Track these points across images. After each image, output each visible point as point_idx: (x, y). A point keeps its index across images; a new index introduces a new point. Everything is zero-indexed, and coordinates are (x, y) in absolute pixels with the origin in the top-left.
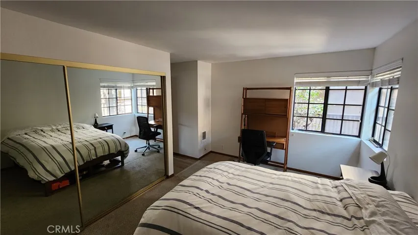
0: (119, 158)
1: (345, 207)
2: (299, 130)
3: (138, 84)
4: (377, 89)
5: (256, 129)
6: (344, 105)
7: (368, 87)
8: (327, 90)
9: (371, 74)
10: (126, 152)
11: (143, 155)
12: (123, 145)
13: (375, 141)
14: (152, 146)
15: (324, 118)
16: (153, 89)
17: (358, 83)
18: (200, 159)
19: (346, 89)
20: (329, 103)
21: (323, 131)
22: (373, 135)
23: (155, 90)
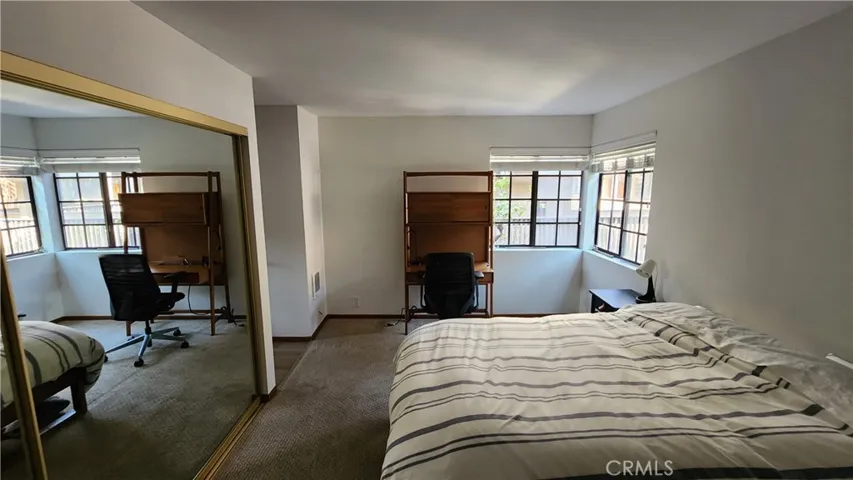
0: (66, 394)
1: (673, 341)
2: (501, 246)
3: (59, 161)
4: (597, 175)
5: (443, 251)
6: (558, 200)
7: (586, 172)
8: (535, 176)
9: (590, 152)
10: (94, 368)
11: (139, 364)
12: (84, 347)
13: (600, 249)
14: (160, 335)
15: (533, 223)
16: (135, 176)
17: (576, 165)
18: (314, 337)
19: (560, 176)
20: (539, 198)
21: (532, 244)
22: (596, 243)
23: (140, 180)
